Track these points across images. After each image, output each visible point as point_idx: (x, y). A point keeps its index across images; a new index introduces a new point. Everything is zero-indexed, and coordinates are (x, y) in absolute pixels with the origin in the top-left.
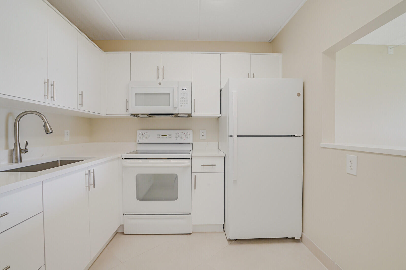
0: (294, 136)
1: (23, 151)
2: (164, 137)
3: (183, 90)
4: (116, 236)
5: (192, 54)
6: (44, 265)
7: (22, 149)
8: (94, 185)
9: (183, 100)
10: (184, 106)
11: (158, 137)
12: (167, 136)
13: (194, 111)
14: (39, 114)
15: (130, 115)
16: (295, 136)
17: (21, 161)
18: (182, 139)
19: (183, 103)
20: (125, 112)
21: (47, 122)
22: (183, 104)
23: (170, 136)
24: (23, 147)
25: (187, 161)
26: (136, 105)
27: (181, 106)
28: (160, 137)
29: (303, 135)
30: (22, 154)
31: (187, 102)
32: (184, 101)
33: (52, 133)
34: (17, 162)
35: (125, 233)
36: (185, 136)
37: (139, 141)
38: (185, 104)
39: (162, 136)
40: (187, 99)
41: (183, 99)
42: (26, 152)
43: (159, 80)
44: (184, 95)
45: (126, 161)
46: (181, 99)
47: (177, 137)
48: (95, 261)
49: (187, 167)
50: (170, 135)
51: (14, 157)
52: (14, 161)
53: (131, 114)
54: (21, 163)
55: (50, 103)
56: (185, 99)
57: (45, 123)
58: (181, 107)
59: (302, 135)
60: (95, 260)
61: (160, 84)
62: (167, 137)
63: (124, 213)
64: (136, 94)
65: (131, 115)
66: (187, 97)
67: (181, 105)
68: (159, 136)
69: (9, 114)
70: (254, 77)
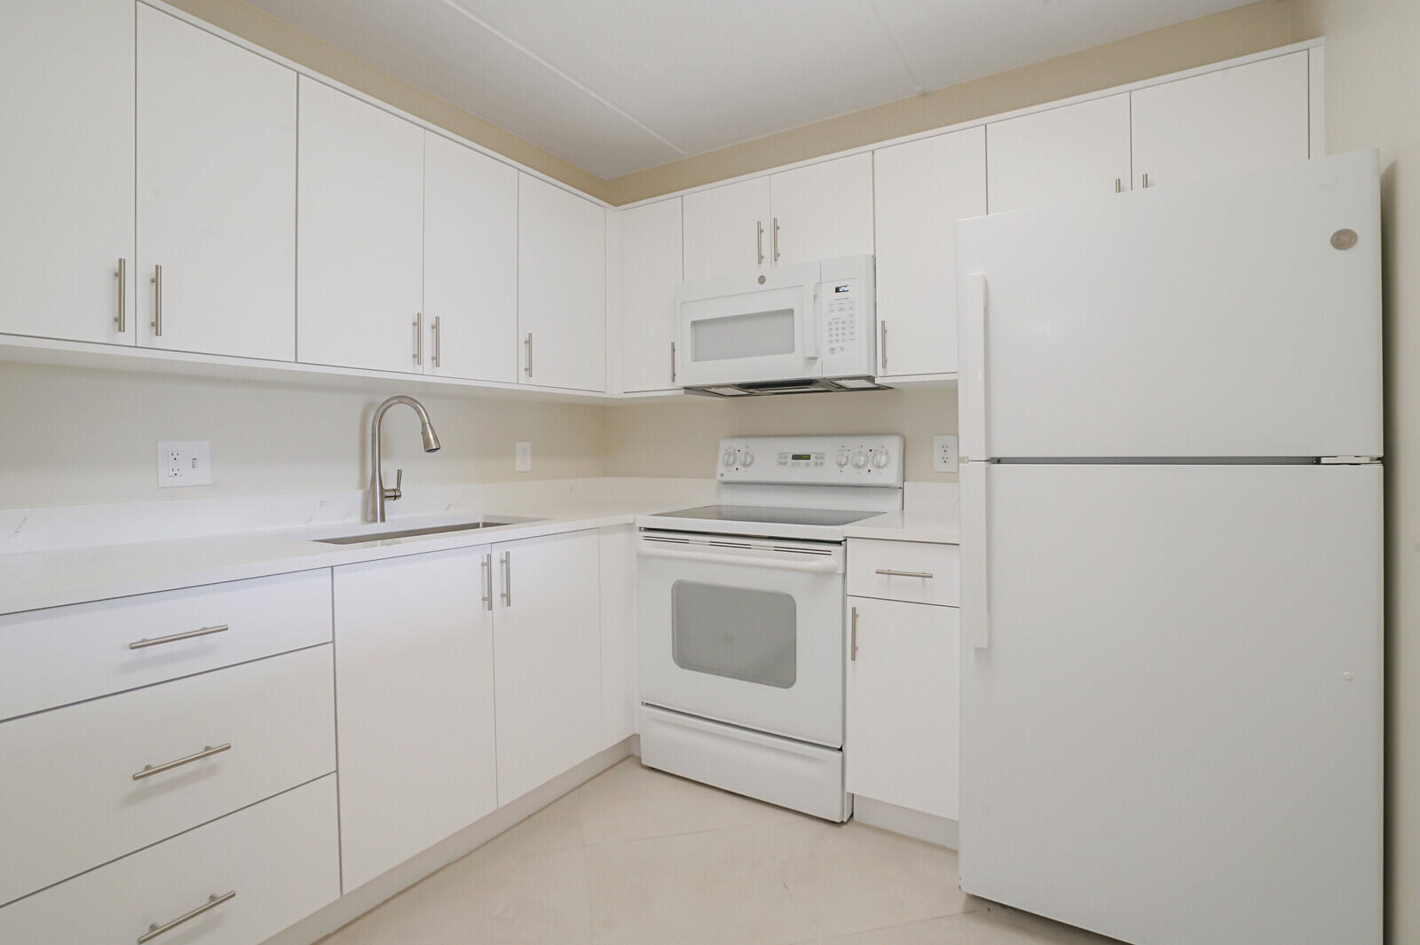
0: (1317, 461)
1: (387, 494)
2: (799, 464)
3: (837, 290)
4: (621, 765)
5: (873, 152)
6: (335, 774)
7: (387, 491)
8: (507, 596)
9: (837, 329)
10: (842, 349)
11: (781, 463)
12: (808, 457)
13: (884, 366)
14: (412, 402)
15: (683, 391)
16: (1323, 461)
17: (383, 519)
18: (861, 471)
19: (836, 338)
20: (667, 384)
21: (429, 423)
22: (837, 341)
23: (819, 461)
24: (390, 484)
25: (828, 553)
26: (696, 359)
27: (833, 349)
28: (785, 463)
29: (1381, 454)
30: (388, 503)
31: (852, 333)
32: (840, 331)
33: (438, 451)
34: (375, 520)
35: (644, 762)
36: (870, 459)
37: (722, 475)
38: (844, 340)
39: (795, 457)
40: (851, 322)
41: (837, 323)
42: (395, 497)
43: (766, 268)
44: (841, 309)
45: (647, 539)
46: (830, 324)
47: (843, 462)
48: (530, 816)
49: (827, 574)
50: (821, 456)
51: (370, 506)
52: (370, 518)
53: (685, 388)
54: (383, 524)
55: (427, 373)
56: (843, 322)
57: (424, 425)
58: (833, 353)
59: (1379, 459)
60: (530, 813)
61: (762, 280)
62: (808, 464)
63: (645, 702)
64: (695, 324)
65: (685, 393)
66: (851, 315)
67: (833, 346)
68: (783, 461)
69: (370, 405)
70: (1146, 184)
